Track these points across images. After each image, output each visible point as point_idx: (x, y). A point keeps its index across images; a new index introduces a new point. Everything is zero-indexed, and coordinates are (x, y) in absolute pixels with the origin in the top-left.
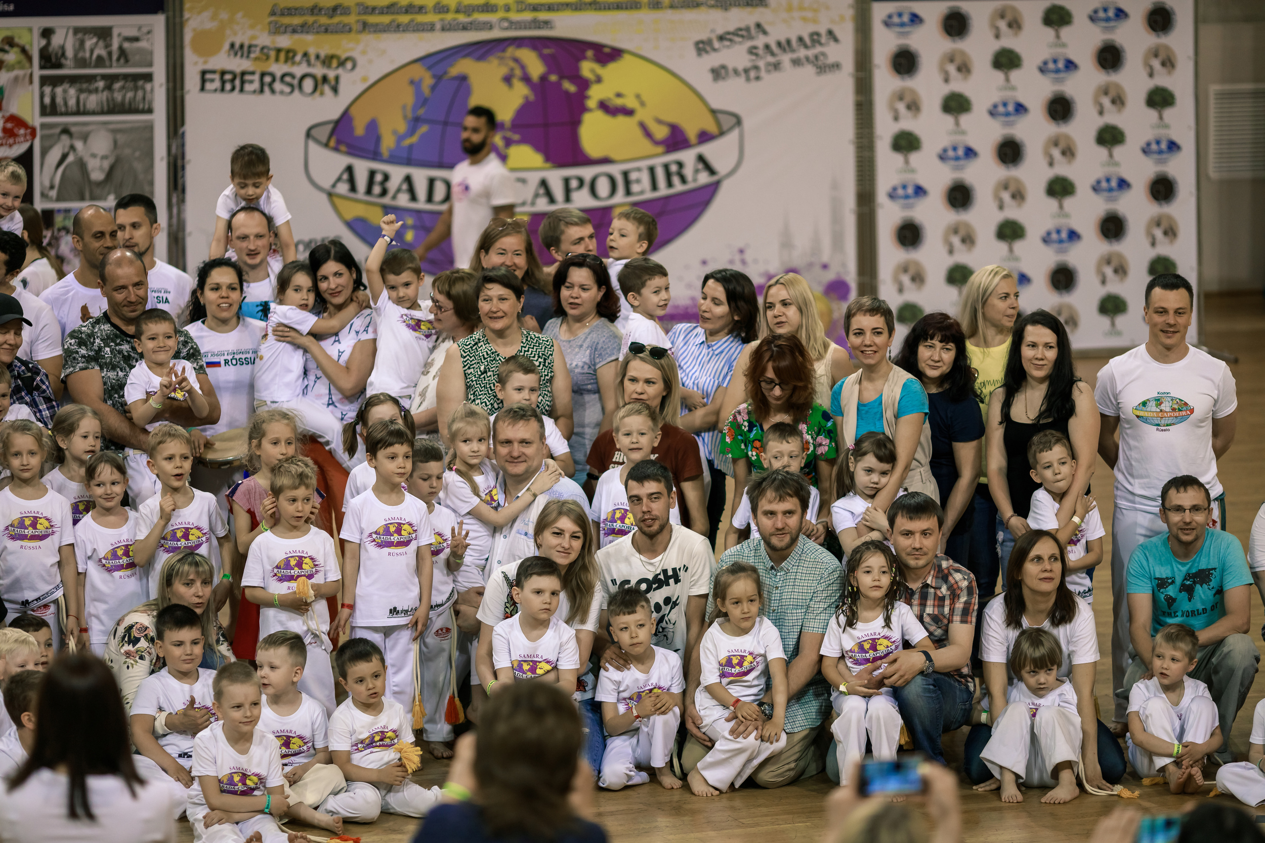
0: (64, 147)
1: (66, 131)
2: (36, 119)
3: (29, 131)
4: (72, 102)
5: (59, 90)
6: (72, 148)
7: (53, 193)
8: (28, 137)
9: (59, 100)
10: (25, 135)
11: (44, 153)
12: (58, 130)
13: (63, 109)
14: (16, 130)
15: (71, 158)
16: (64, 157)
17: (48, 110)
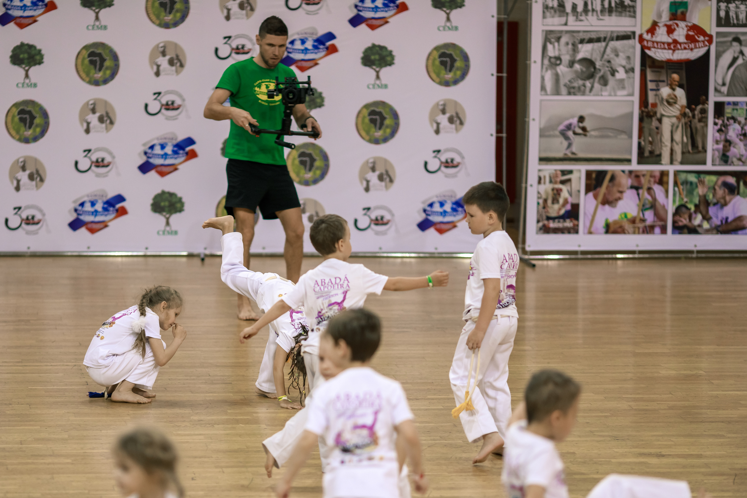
0: (735, 52)
1: (737, 39)
2: (712, 29)
3: (707, 38)
4: (742, 16)
5: (732, 6)
6: (741, 53)
7: (725, 89)
8: (707, 43)
9: (732, 14)
10: (703, 42)
11: (718, 56)
12: (730, 39)
13: (735, 22)
14: (696, 37)
15: (740, 61)
16: (735, 59)
17: (723, 22)
